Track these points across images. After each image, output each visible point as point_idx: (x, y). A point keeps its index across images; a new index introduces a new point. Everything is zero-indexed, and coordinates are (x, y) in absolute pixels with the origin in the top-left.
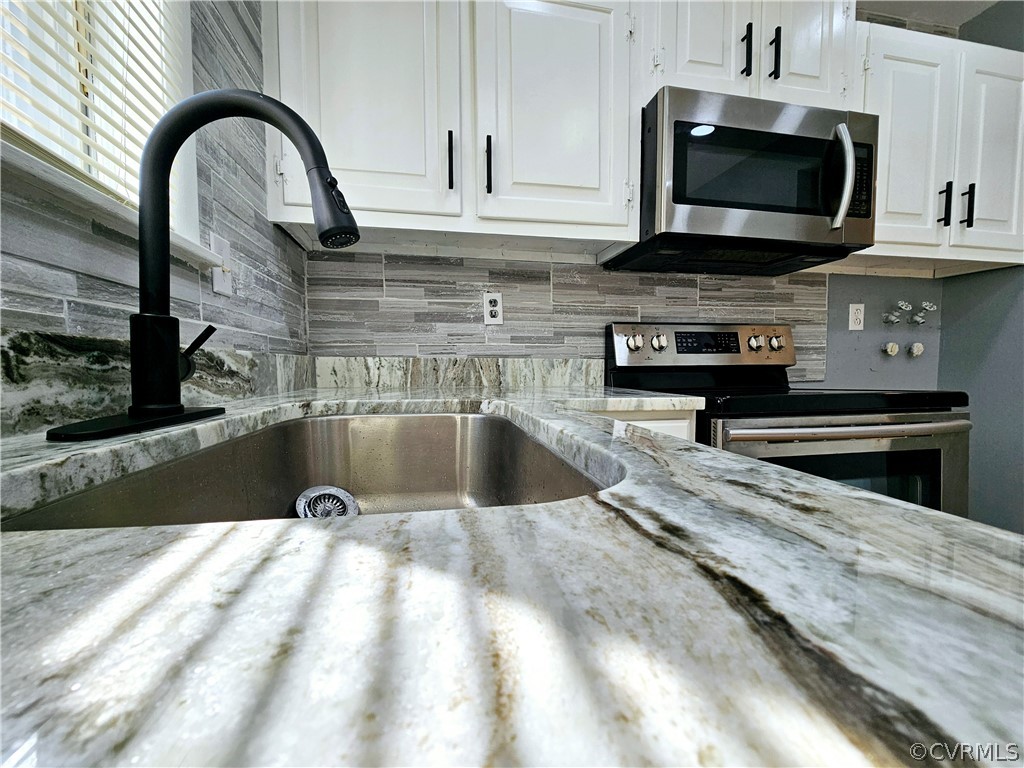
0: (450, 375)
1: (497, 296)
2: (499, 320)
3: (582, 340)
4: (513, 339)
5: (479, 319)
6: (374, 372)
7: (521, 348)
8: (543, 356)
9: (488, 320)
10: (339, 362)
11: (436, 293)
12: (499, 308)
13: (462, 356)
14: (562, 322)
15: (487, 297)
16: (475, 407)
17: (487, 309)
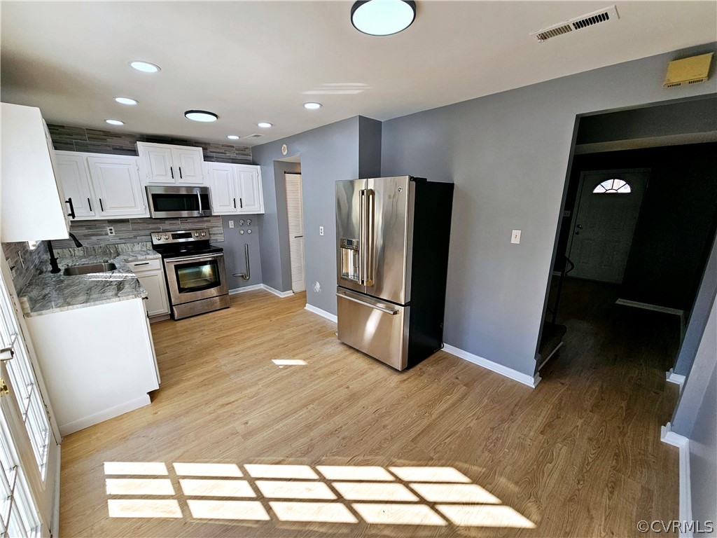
0: (100, 251)
1: (112, 228)
2: (114, 234)
3: (143, 237)
4: (120, 239)
5: (107, 234)
6: (72, 252)
7: (123, 241)
8: (131, 243)
9: (110, 234)
10: (59, 251)
11: (90, 229)
12: (113, 231)
13: (103, 245)
14: (135, 233)
15: (108, 228)
16: (107, 262)
17: (109, 232)
